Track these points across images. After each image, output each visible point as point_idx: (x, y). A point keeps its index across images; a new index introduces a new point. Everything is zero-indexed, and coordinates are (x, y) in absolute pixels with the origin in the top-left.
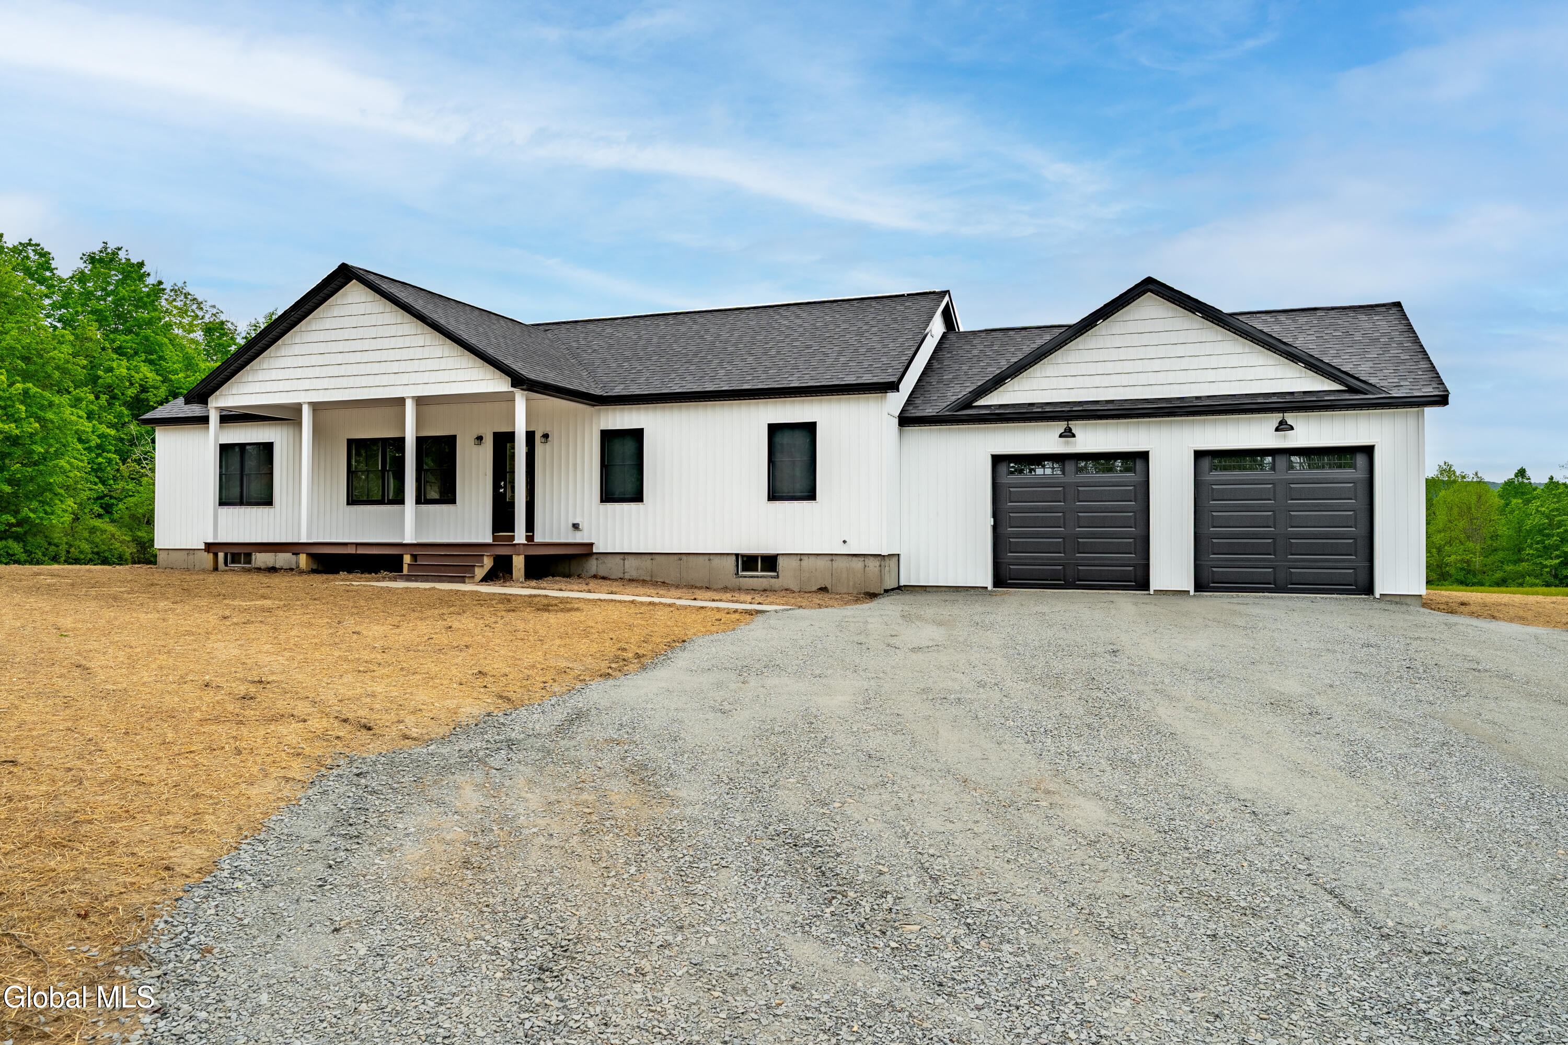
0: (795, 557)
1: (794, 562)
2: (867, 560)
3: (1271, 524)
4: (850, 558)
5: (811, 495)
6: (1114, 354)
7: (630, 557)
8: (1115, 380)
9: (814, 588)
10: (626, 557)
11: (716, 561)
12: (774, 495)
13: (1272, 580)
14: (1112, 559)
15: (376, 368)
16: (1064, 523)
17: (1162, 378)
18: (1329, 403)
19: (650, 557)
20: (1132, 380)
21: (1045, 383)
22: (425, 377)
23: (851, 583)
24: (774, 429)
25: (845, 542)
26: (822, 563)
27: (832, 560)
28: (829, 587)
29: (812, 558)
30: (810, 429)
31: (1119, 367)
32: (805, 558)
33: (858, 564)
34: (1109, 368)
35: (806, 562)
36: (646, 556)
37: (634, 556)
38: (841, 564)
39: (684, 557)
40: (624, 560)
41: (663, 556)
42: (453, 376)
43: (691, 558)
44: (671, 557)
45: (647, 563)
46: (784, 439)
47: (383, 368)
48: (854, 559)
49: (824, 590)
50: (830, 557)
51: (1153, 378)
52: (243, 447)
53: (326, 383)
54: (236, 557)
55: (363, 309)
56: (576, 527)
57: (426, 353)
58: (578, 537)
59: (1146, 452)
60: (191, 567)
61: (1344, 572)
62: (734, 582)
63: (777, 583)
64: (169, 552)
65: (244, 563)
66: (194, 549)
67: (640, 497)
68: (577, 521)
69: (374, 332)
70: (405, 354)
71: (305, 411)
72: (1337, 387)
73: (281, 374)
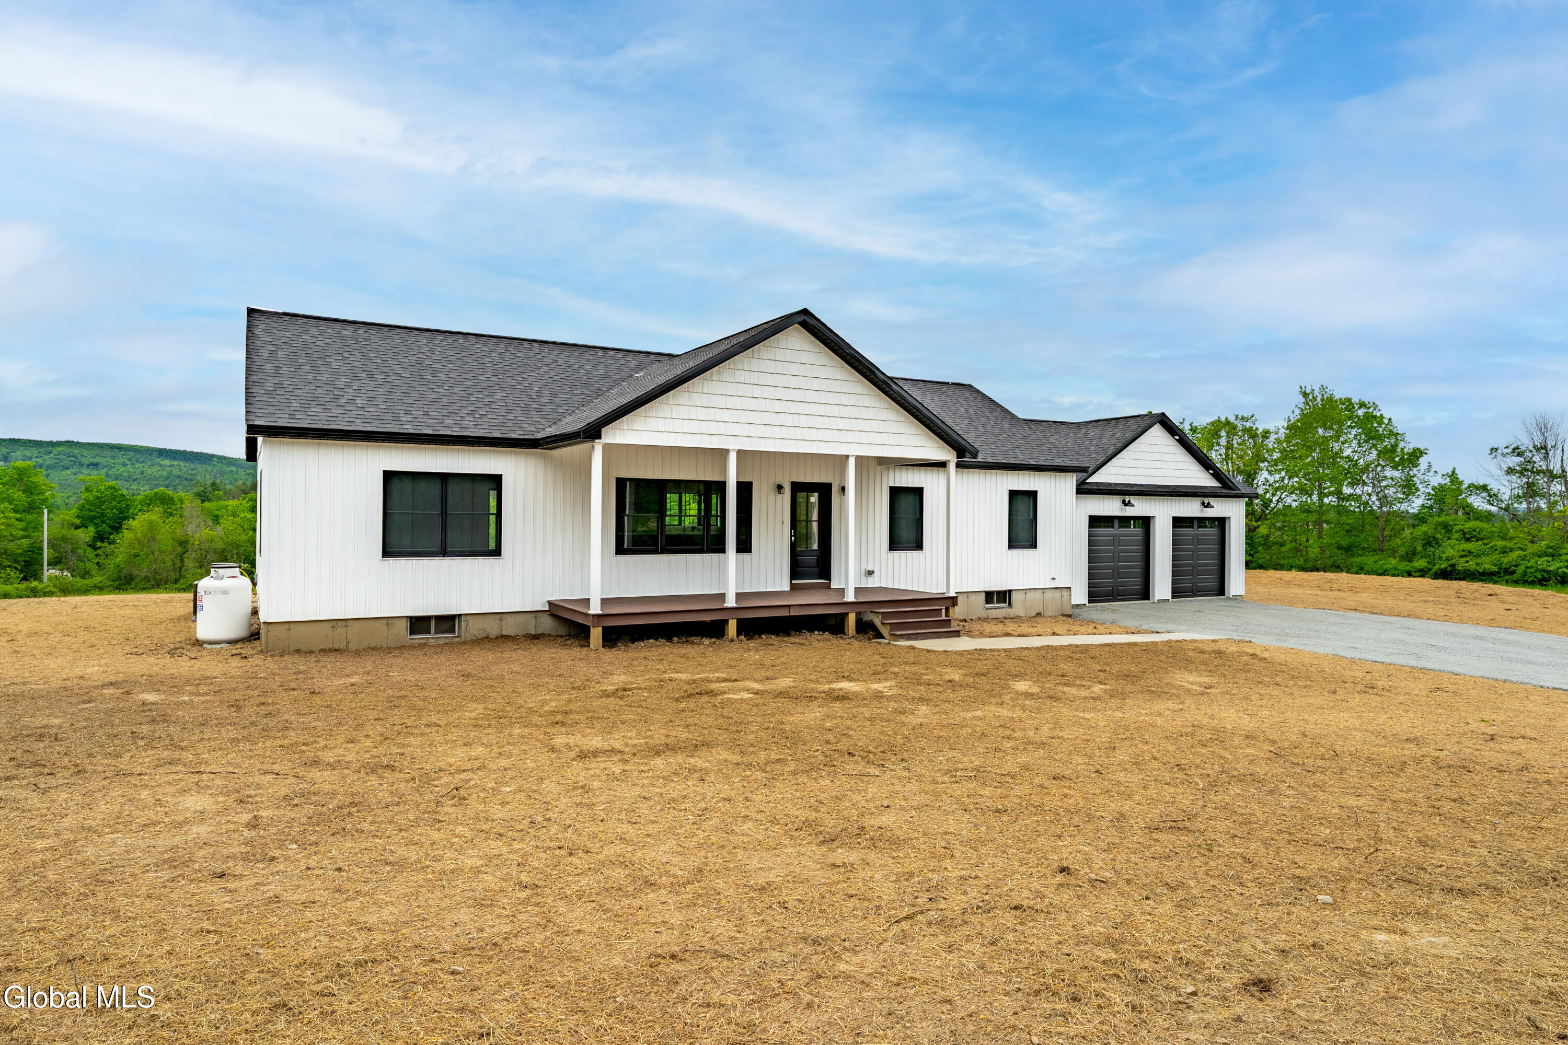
0: (1022, 591)
1: (1021, 596)
2: (1062, 591)
4: (1055, 590)
5: (1034, 545)
6: (1141, 456)
8: (1142, 472)
9: (1033, 614)
11: (973, 598)
12: (1008, 544)
13: (1191, 590)
15: (819, 422)
17: (1160, 473)
20: (1149, 472)
21: (1112, 470)
23: (1054, 609)
24: (1013, 495)
25: (1053, 579)
26: (1038, 595)
27: (1044, 593)
28: (1042, 612)
29: (1033, 592)
30: (1033, 495)
31: (1143, 464)
32: (1028, 592)
33: (1059, 594)
34: (1139, 463)
35: (1029, 594)
46: (1019, 503)
49: (1039, 614)
50: (1043, 591)
51: (1156, 473)
52: (444, 477)
53: (762, 431)
54: (418, 624)
55: (804, 357)
56: (870, 573)
57: (871, 414)
58: (871, 583)
59: (1154, 517)
60: (342, 646)
61: (1214, 584)
62: (983, 614)
63: (1011, 612)
64: (292, 626)
65: (436, 633)
66: (347, 620)
67: (919, 546)
68: (870, 568)
69: (816, 384)
70: (850, 412)
71: (732, 459)
72: (1219, 485)
73: (701, 413)
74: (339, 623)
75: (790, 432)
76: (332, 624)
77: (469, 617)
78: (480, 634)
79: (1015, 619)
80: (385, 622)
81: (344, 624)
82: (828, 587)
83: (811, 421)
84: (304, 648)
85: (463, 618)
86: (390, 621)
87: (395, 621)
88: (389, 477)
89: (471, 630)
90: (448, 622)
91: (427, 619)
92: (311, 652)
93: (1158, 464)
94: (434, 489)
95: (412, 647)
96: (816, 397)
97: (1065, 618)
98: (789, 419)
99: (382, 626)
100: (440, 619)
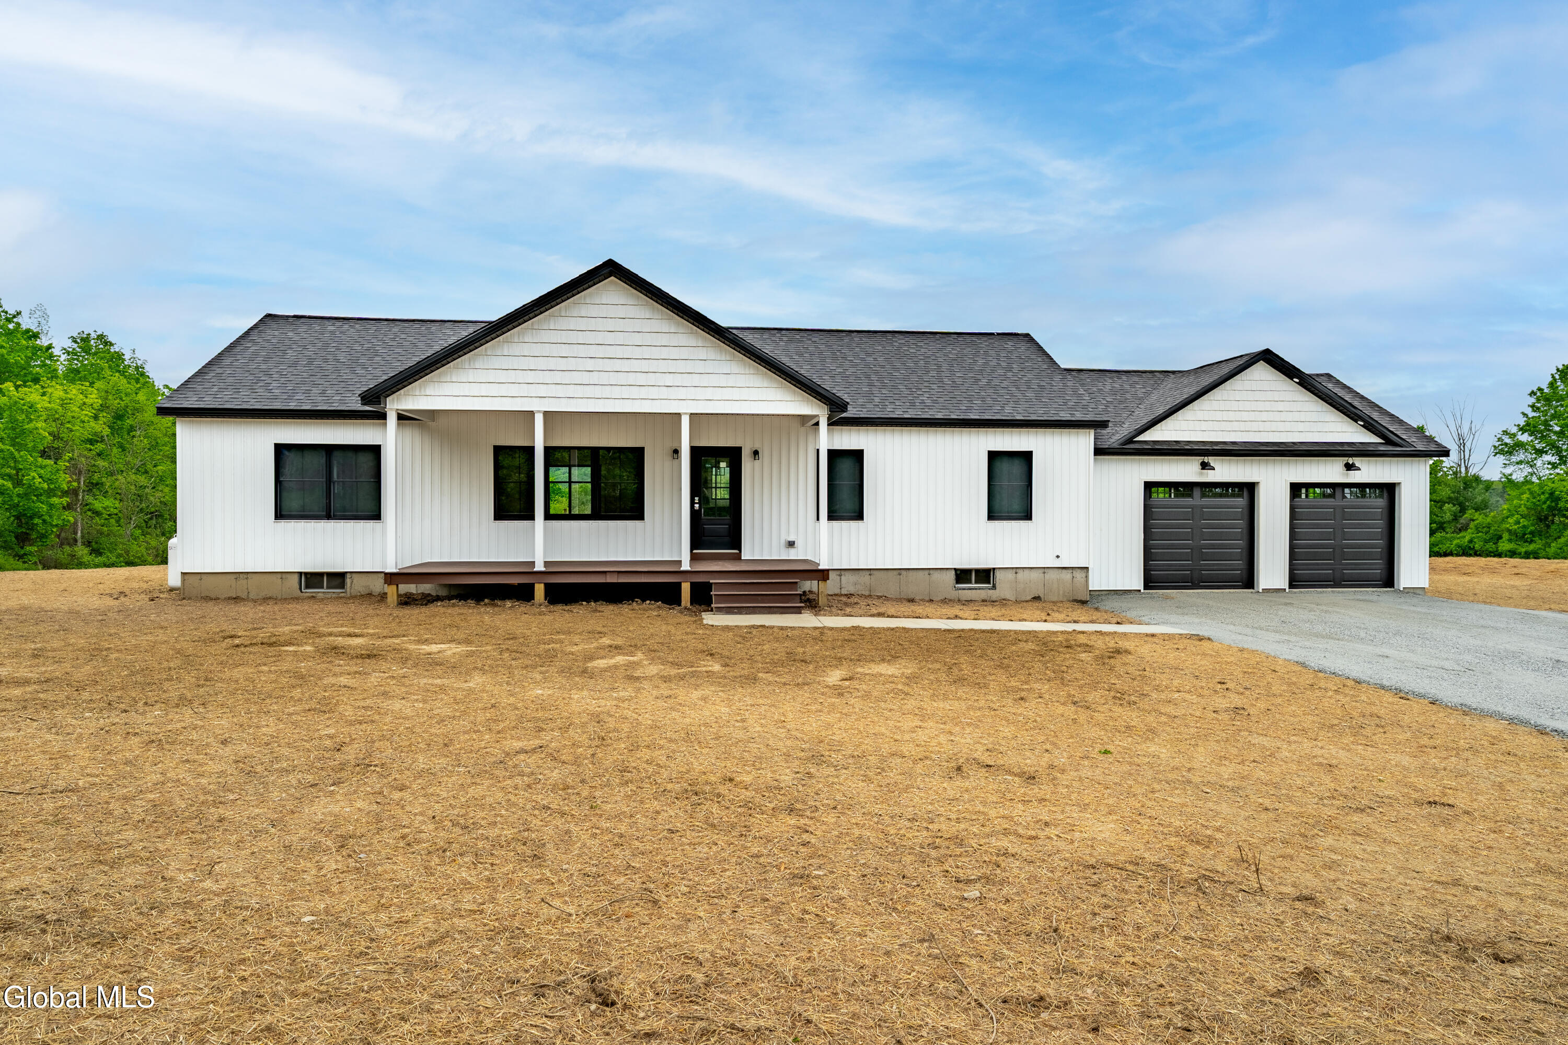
0: (1011, 570)
1: (1010, 575)
2: (1074, 572)
3: (1332, 538)
4: (1060, 570)
5: (1028, 516)
6: (1235, 406)
7: (847, 573)
8: (1236, 426)
9: (1029, 598)
10: (843, 573)
11: (936, 575)
12: (993, 515)
13: (1331, 579)
14: (1226, 565)
15: (642, 379)
16: (1192, 537)
17: (1267, 426)
18: (1382, 452)
19: (868, 573)
20: (1248, 426)
21: (1184, 425)
22: (709, 394)
23: (1061, 592)
24: (993, 456)
25: (1058, 557)
26: (1035, 575)
27: (1044, 573)
28: (1042, 596)
29: (1027, 571)
30: (1027, 457)
31: (1238, 416)
32: (1020, 571)
33: (1067, 576)
34: (1231, 415)
35: (1021, 574)
36: (864, 572)
37: (850, 572)
38: (1051, 575)
39: (904, 573)
40: (840, 575)
41: (882, 572)
42: (744, 394)
43: (911, 573)
44: (890, 573)
45: (866, 578)
46: (1004, 466)
47: (651, 379)
48: (1064, 571)
49: (1037, 599)
50: (1043, 570)
51: (1262, 426)
52: (329, 450)
53: (571, 391)
54: (312, 579)
55: (621, 311)
56: (791, 544)
57: (709, 367)
58: (792, 555)
59: (1258, 483)
60: (244, 596)
61: (1378, 571)
62: (954, 594)
63: (994, 594)
64: (204, 577)
65: (328, 588)
66: (248, 573)
67: (859, 516)
68: (791, 539)
69: (637, 339)
70: (681, 366)
71: (539, 421)
72: (1379, 440)
73: (502, 376)
74: (241, 576)
75: (607, 392)
76: (235, 576)
77: (354, 575)
78: (363, 591)
79: (1003, 602)
80: (279, 576)
81: (245, 576)
82: (738, 557)
83: (631, 379)
84: (213, 596)
85: (348, 576)
86: (284, 576)
87: (288, 576)
88: (281, 450)
89: (355, 586)
90: (338, 579)
91: (320, 575)
92: (217, 599)
93: (1264, 416)
94: (319, 460)
95: (303, 599)
96: (638, 352)
97: (1076, 605)
98: (604, 378)
99: (277, 580)
100: (331, 575)
